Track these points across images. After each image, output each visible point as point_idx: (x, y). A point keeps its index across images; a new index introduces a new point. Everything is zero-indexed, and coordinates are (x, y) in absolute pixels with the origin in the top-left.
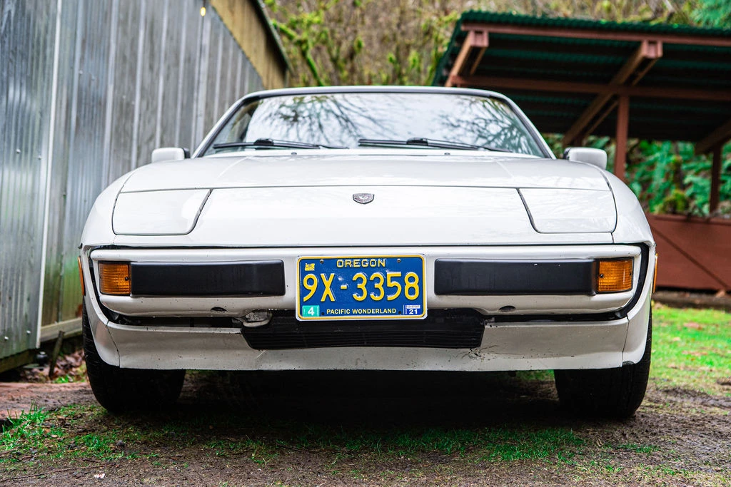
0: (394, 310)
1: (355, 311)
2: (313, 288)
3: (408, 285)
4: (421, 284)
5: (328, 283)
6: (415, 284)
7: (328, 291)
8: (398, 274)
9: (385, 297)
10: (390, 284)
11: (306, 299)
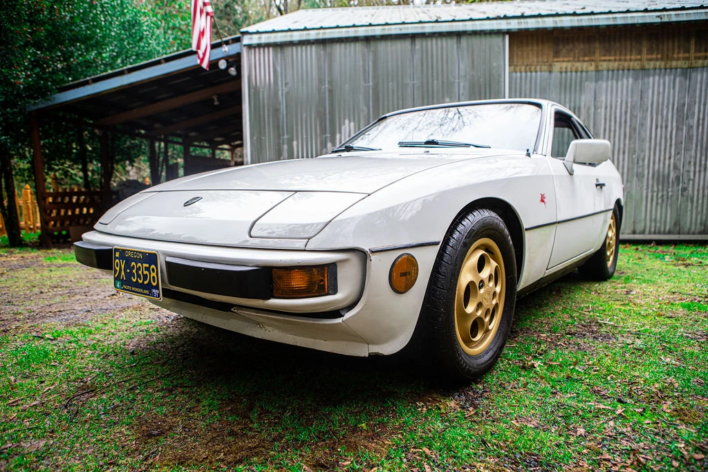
0: (147, 292)
1: (133, 289)
2: (118, 269)
3: (153, 274)
4: (157, 274)
5: (123, 267)
6: (154, 274)
7: (123, 273)
8: (147, 265)
9: (143, 282)
10: (145, 272)
11: (116, 275)
